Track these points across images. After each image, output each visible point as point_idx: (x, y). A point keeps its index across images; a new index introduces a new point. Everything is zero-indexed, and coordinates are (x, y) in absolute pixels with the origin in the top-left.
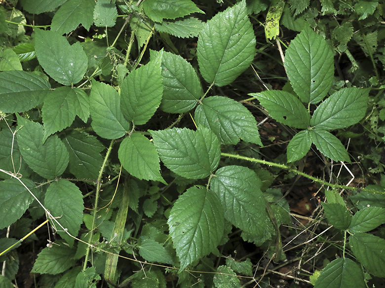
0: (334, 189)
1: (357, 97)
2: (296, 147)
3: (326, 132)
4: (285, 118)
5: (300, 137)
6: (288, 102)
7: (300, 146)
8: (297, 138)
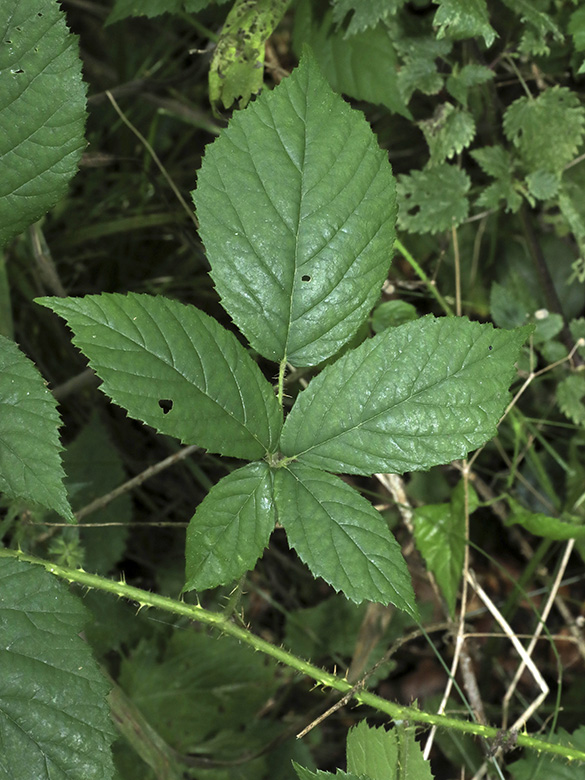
0: (398, 722)
1: (465, 363)
2: (217, 530)
3: (338, 481)
4: (166, 406)
5: (234, 494)
6: (191, 347)
7: (233, 529)
8: (224, 496)
